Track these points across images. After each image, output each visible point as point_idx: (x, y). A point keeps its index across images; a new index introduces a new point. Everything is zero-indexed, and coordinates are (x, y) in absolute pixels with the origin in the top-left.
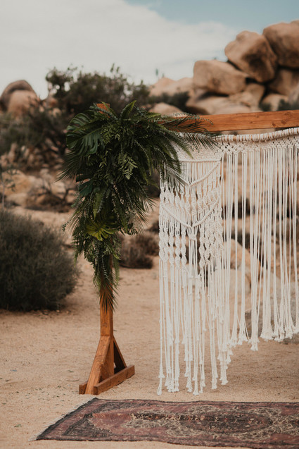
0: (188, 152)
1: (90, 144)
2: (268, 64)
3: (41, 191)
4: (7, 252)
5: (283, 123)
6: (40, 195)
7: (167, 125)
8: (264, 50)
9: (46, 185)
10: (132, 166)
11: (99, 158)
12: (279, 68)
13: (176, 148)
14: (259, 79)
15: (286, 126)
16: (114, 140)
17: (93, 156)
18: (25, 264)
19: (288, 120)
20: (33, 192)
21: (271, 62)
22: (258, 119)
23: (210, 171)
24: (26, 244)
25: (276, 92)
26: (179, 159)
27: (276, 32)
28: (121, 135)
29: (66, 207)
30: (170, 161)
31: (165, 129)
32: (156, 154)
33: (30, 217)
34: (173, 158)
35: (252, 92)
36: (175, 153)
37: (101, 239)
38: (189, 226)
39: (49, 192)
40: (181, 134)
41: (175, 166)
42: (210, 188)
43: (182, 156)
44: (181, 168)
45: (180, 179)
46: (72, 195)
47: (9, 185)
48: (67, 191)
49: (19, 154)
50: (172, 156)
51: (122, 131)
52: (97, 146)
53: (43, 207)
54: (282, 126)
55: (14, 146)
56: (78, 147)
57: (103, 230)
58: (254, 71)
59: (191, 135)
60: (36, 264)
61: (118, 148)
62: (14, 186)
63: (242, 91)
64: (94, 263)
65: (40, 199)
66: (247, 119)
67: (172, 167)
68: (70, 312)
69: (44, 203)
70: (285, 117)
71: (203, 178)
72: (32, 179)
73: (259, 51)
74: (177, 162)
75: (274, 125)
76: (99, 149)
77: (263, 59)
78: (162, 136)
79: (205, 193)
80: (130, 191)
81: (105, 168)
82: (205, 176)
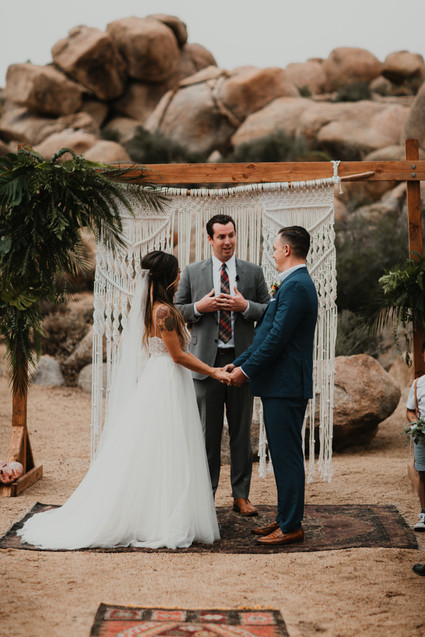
0: (130, 210)
2: (114, 74)
5: (245, 176)
7: (106, 174)
8: (108, 54)
10: (64, 223)
12: (129, 81)
13: (117, 201)
14: (101, 95)
15: (247, 181)
16: (43, 192)
17: (16, 208)
19: (250, 174)
21: (119, 72)
22: (216, 172)
23: (158, 231)
25: (126, 115)
26: (121, 215)
27: (124, 29)
30: (109, 218)
31: (105, 179)
34: (114, 214)
35: (91, 113)
36: (115, 208)
37: (22, 308)
40: (124, 186)
41: (115, 222)
43: (123, 213)
45: (119, 240)
50: (111, 210)
52: (22, 196)
54: (242, 180)
58: (95, 83)
61: (48, 201)
63: (78, 111)
66: (203, 171)
70: (247, 171)
71: (149, 238)
73: (102, 56)
74: (118, 218)
75: (234, 179)
76: (24, 200)
77: (107, 66)
78: (100, 188)
81: (31, 222)
82: (152, 236)
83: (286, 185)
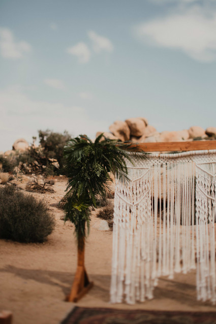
1: (77, 156)
3: (33, 183)
4: (20, 213)
5: (186, 148)
6: (32, 185)
9: (36, 180)
10: (101, 169)
11: (81, 164)
13: (125, 159)
15: (187, 150)
16: (91, 155)
17: (78, 163)
18: (29, 219)
19: (189, 147)
20: (29, 184)
22: (172, 146)
23: (144, 174)
24: (30, 209)
26: (127, 167)
27: (130, 122)
28: (95, 152)
29: (44, 191)
30: (122, 168)
31: (120, 149)
32: (114, 163)
33: (32, 195)
34: (124, 166)
36: (124, 163)
37: (81, 211)
38: (132, 204)
39: (37, 184)
40: (129, 153)
41: (124, 170)
42: (144, 183)
43: (129, 164)
44: (128, 171)
45: (127, 178)
46: (47, 185)
47: (20, 180)
48: (45, 184)
49: (22, 166)
51: (96, 150)
52: (81, 157)
53: (34, 191)
54: (185, 150)
55: (21, 163)
56: (70, 158)
57: (82, 205)
59: (134, 153)
60: (34, 219)
61: (93, 159)
62: (22, 180)
64: (75, 224)
65: (33, 187)
66: (166, 145)
67: (123, 171)
68: (50, 244)
69: (34, 188)
70: (187, 145)
71: (140, 177)
72: (28, 177)
74: (126, 168)
75: (181, 149)
76: (82, 159)
77: (125, 132)
78: (118, 154)
79: (141, 186)
80: (98, 184)
81: (85, 170)
82: (142, 176)
83: (206, 151)
